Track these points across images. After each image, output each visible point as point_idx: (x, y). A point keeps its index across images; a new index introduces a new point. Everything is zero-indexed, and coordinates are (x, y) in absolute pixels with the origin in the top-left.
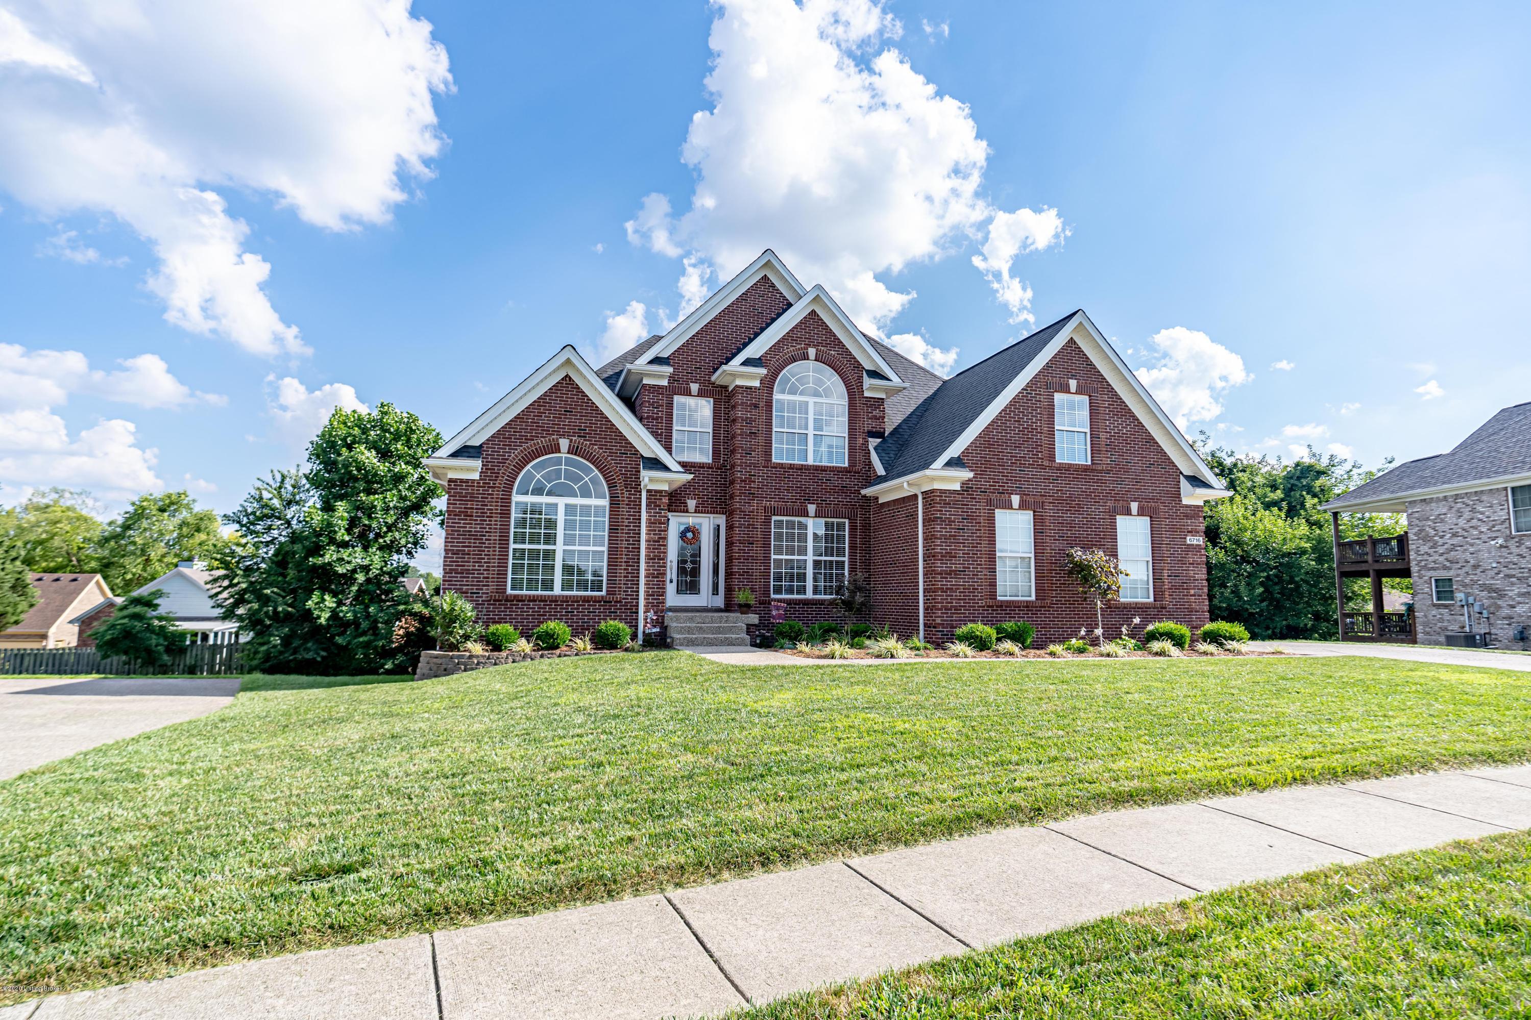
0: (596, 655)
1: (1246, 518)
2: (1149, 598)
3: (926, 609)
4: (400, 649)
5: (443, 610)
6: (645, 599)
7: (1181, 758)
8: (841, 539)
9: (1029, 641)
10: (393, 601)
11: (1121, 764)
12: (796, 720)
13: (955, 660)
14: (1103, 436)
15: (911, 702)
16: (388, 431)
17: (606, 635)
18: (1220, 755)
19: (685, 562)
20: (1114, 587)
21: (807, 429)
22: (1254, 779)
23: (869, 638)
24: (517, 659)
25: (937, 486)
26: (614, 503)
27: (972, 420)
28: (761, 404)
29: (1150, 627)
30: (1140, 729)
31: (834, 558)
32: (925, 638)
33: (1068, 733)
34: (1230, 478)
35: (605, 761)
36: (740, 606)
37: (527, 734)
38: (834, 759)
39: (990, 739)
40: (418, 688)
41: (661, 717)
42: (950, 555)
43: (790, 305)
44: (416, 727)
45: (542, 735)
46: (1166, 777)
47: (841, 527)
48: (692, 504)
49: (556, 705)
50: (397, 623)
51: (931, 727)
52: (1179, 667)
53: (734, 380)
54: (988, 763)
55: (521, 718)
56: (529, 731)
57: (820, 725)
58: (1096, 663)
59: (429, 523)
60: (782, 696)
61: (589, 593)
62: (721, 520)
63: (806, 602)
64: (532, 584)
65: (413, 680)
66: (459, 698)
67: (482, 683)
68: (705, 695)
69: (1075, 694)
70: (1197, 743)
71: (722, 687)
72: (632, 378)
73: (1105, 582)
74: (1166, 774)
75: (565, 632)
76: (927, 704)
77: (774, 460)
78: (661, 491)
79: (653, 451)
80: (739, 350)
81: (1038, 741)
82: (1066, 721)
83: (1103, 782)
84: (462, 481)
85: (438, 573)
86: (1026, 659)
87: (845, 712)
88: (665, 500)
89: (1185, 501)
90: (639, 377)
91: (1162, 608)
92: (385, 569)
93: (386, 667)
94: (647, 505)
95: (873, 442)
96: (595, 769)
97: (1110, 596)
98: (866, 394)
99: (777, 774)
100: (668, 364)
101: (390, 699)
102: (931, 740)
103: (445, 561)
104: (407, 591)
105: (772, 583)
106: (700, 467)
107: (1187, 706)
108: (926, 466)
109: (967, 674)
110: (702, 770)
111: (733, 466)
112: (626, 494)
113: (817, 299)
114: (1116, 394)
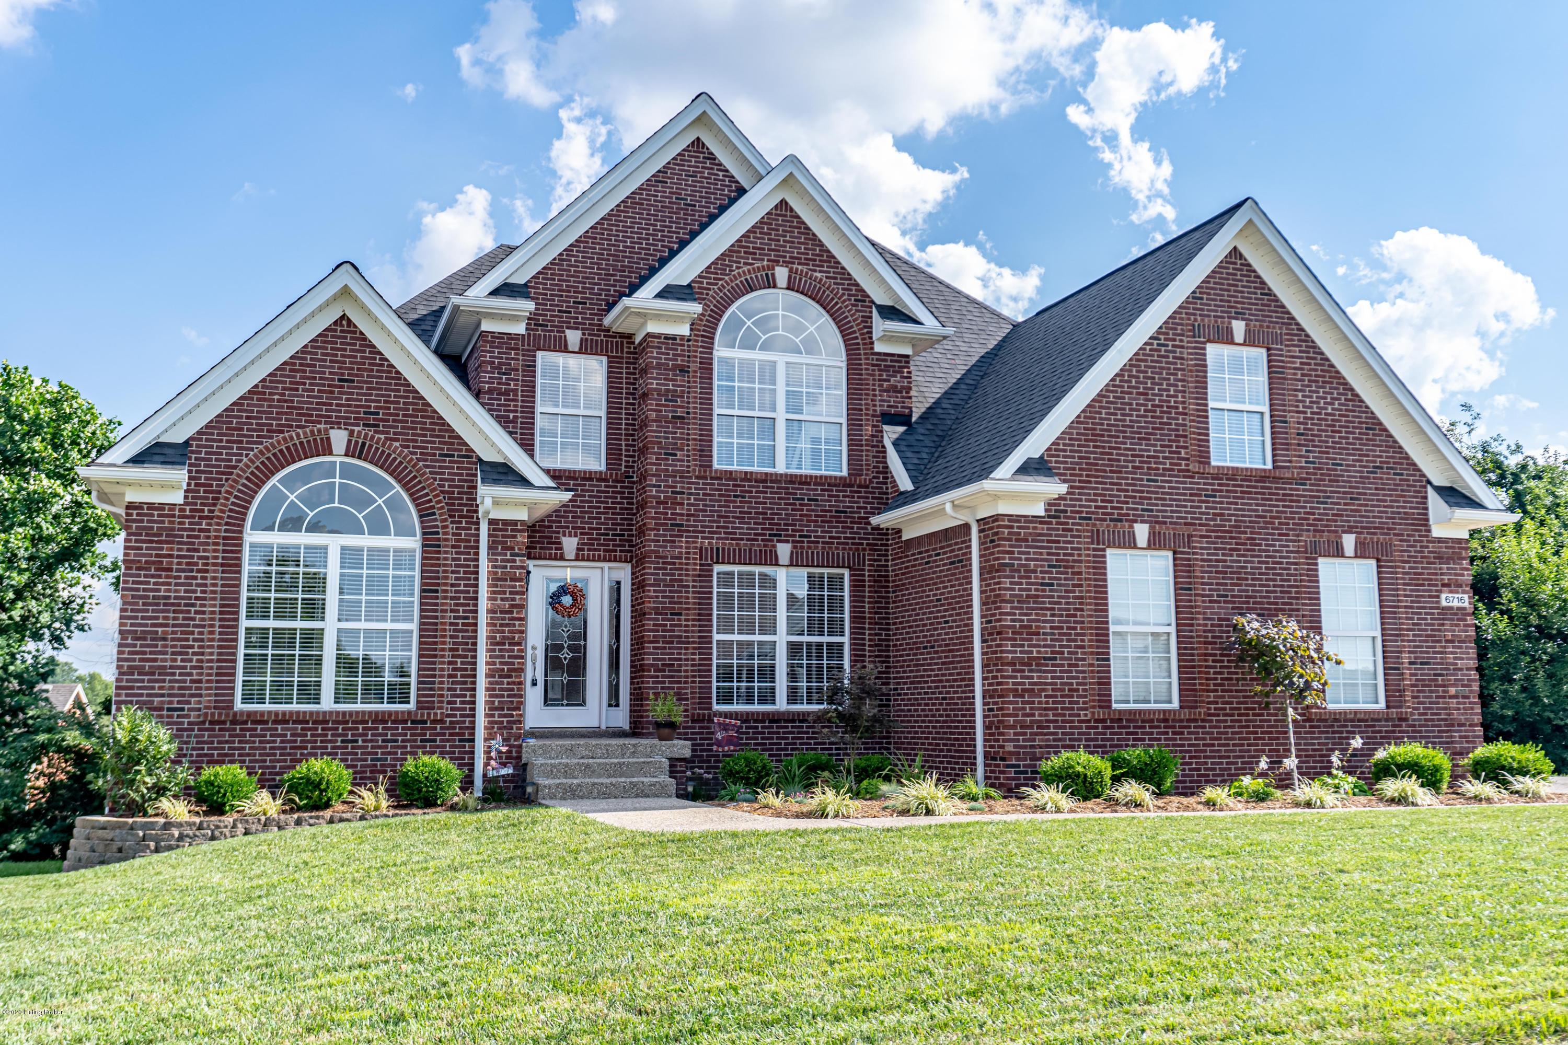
0: (398, 819)
1: (1544, 560)
2: (1377, 702)
3: (987, 727)
4: (37, 814)
5: (117, 742)
6: (487, 716)
7: (1434, 987)
8: (835, 604)
9: (1168, 783)
10: (26, 725)
11: (1330, 998)
12: (755, 930)
13: (1039, 816)
14: (1292, 418)
15: (961, 894)
16: (19, 419)
17: (415, 781)
18: (1502, 979)
19: (559, 648)
20: (1315, 685)
21: (774, 409)
22: (1562, 1022)
23: (887, 779)
24: (254, 828)
25: (1004, 508)
26: (430, 543)
27: (1064, 393)
28: (694, 366)
29: (1381, 754)
30: (1363, 935)
31: (825, 639)
32: (986, 778)
33: (1236, 944)
34: (1516, 490)
35: (408, 1011)
36: (658, 725)
37: (267, 965)
38: (822, 999)
39: (1098, 958)
40: (68, 885)
41: (513, 928)
42: (1029, 632)
43: (742, 191)
44: (63, 957)
45: (295, 966)
46: (1408, 1021)
47: (835, 583)
48: (570, 544)
49: (321, 910)
50: (34, 766)
51: (994, 937)
52: (1431, 824)
53: (644, 324)
54: (1095, 1002)
55: (256, 937)
56: (271, 960)
57: (798, 937)
58: (1286, 818)
59: (94, 582)
60: (730, 886)
61: (386, 707)
62: (623, 573)
63: (775, 718)
64: (280, 691)
65: (60, 870)
66: (145, 902)
67: (188, 873)
68: (594, 887)
69: (1249, 874)
70: (1463, 960)
71: (623, 872)
72: (462, 320)
73: (1301, 676)
74: (1408, 1015)
75: (340, 778)
76: (989, 896)
77: (716, 466)
78: (514, 523)
79: (499, 451)
80: (653, 271)
81: (1184, 960)
82: (1234, 924)
83: (1298, 1032)
84: (151, 506)
85: (109, 675)
86: (1164, 814)
87: (842, 914)
88: (522, 538)
89: (1437, 531)
90: (474, 319)
91: (1401, 719)
92: (11, 668)
93: (13, 847)
94: (489, 548)
95: (891, 433)
96: (391, 1027)
97: (1309, 701)
98: (879, 348)
99: (720, 1028)
100: (526, 296)
101: (15, 905)
102: (997, 963)
103: (119, 653)
104: (53, 708)
105: (715, 684)
106: (584, 479)
107: (1446, 892)
108: (985, 472)
109: (1059, 842)
110: (585, 1025)
111: (643, 477)
112: (452, 529)
113: (789, 180)
114: (1315, 347)
